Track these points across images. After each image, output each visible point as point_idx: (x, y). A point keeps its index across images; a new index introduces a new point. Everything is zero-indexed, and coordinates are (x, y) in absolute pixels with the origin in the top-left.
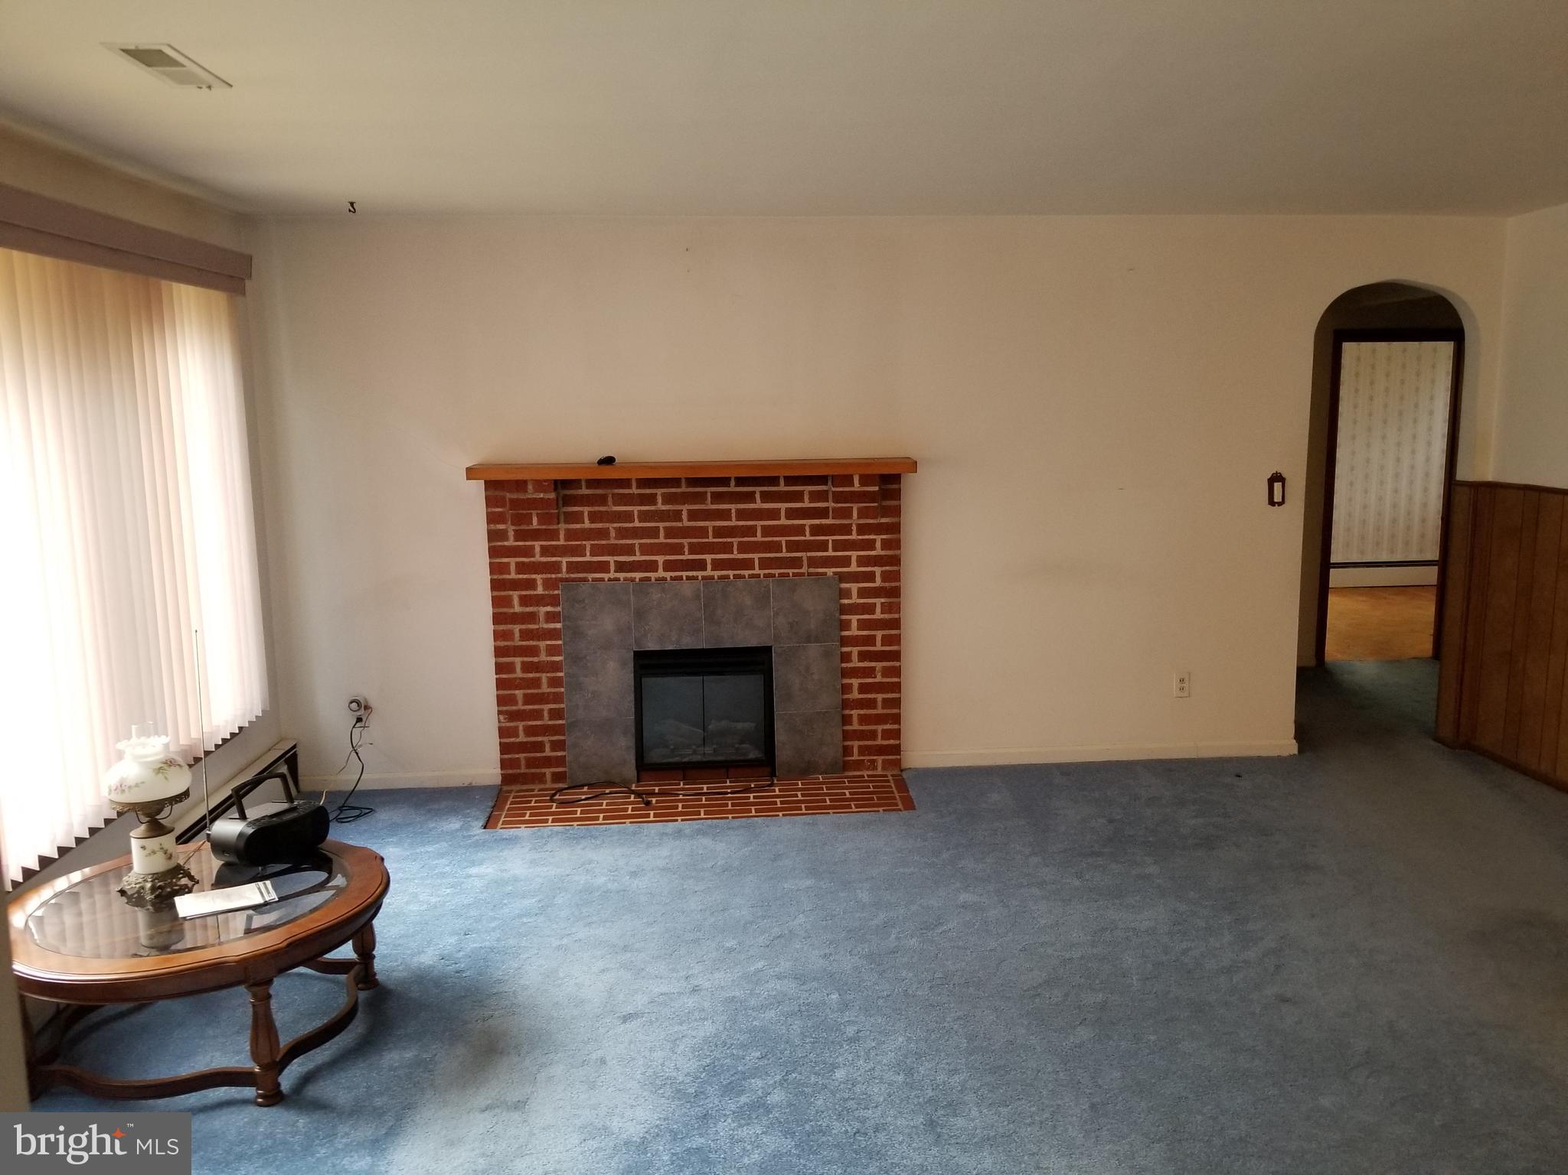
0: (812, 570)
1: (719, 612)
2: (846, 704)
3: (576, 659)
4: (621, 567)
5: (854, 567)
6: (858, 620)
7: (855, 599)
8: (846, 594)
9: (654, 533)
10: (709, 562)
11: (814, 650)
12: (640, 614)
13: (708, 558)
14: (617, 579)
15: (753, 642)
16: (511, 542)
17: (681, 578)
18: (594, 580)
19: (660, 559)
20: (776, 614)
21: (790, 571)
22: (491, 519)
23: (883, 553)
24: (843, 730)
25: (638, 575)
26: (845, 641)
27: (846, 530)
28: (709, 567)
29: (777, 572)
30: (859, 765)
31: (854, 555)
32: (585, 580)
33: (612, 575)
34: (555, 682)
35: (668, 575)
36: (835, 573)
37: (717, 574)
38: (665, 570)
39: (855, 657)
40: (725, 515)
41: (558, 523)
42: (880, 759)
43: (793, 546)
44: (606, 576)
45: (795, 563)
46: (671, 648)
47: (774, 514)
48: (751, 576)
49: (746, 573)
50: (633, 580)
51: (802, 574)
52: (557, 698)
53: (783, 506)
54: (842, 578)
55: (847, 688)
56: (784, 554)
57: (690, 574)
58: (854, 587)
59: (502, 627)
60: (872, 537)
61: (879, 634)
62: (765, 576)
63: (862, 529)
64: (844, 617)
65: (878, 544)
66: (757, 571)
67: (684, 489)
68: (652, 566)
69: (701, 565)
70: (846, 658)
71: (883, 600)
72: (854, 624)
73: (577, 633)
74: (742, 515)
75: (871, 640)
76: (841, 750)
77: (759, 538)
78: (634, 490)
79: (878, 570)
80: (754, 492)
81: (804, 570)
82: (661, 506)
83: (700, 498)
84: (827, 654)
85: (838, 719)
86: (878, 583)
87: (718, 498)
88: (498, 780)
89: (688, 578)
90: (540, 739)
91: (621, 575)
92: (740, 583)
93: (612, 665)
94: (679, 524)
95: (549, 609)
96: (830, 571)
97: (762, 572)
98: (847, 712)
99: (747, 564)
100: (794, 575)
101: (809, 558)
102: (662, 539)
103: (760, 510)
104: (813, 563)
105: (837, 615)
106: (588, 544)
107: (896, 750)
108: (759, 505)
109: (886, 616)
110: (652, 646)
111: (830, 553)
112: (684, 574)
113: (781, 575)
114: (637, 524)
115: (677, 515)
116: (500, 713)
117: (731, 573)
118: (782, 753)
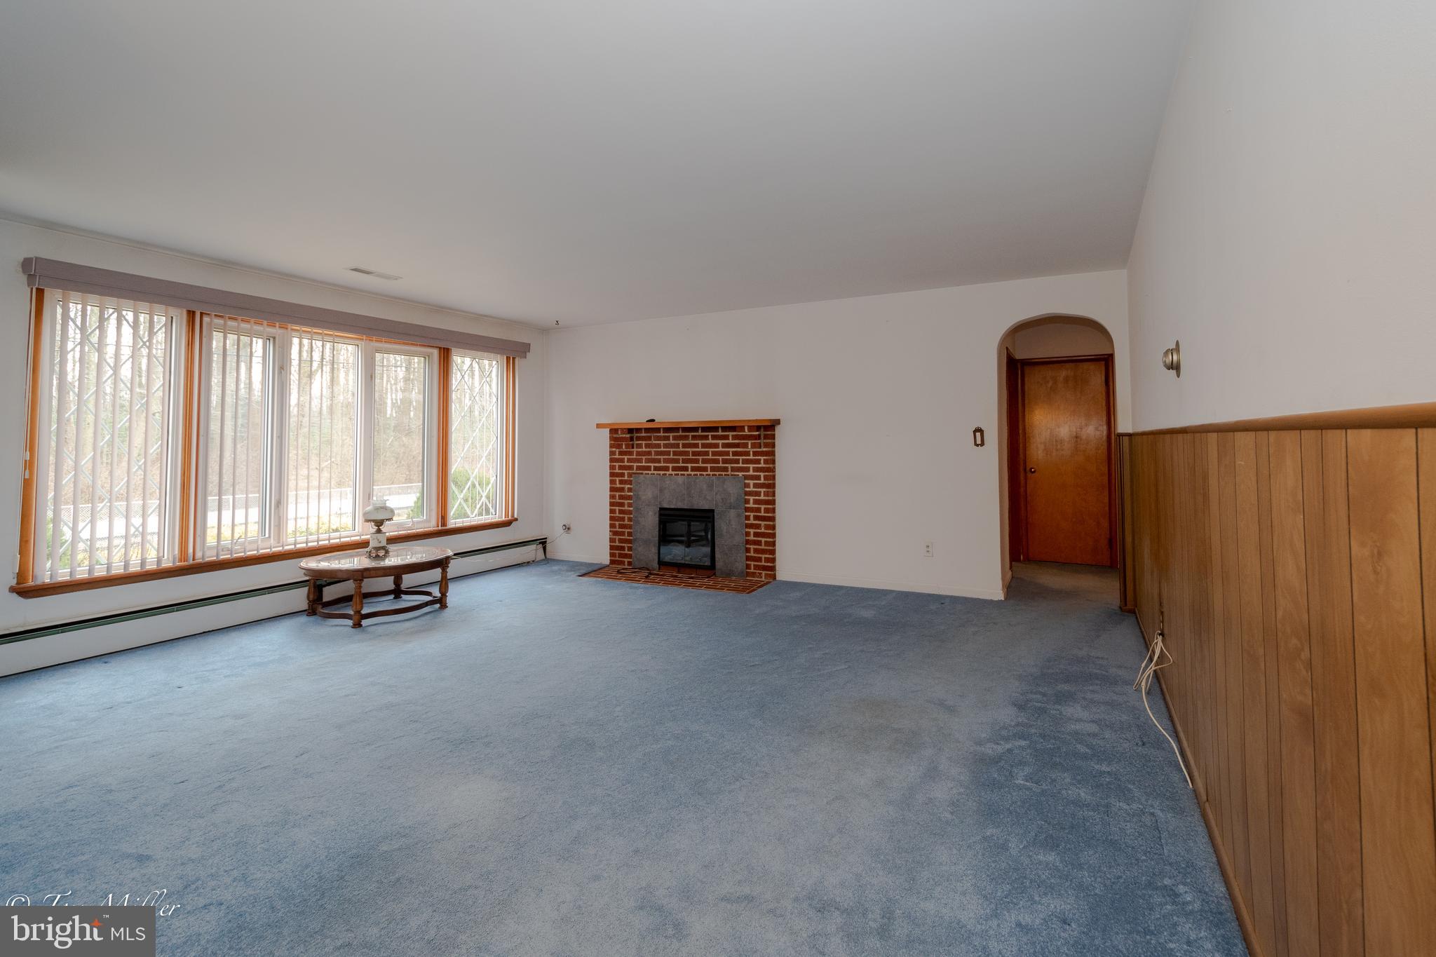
0: (733, 473)
1: (693, 491)
2: (748, 542)
3: (638, 510)
4: (656, 469)
5: (751, 473)
6: (754, 499)
7: (752, 489)
8: (747, 486)
9: (668, 453)
10: (690, 468)
11: (732, 513)
12: (661, 491)
13: (689, 465)
14: (654, 474)
15: (707, 507)
16: (617, 456)
17: (678, 474)
18: (646, 474)
19: (671, 465)
20: (716, 494)
21: (723, 473)
22: (611, 446)
23: (764, 466)
24: (746, 555)
25: (662, 473)
26: (747, 510)
27: (747, 454)
28: (690, 470)
29: (717, 473)
30: (753, 574)
31: (751, 466)
32: (642, 474)
33: (652, 472)
34: (630, 519)
35: (673, 473)
36: (743, 475)
37: (693, 473)
38: (672, 471)
39: (752, 518)
40: (696, 446)
41: (633, 448)
42: (764, 573)
43: (725, 461)
44: (650, 472)
45: (725, 469)
46: (673, 507)
47: (716, 446)
48: (707, 475)
49: (705, 473)
50: (660, 474)
51: (728, 475)
52: (630, 527)
53: (720, 442)
54: (746, 477)
55: (748, 534)
56: (721, 465)
57: (682, 473)
58: (751, 482)
59: (612, 493)
60: (759, 457)
61: (763, 507)
62: (713, 475)
63: (755, 454)
64: (746, 497)
65: (762, 462)
66: (709, 473)
67: (681, 433)
68: (666, 469)
69: (686, 469)
70: (747, 518)
71: (764, 490)
72: (751, 501)
73: (638, 497)
74: (704, 446)
75: (758, 510)
76: (745, 565)
77: (710, 457)
78: (662, 434)
79: (762, 474)
80: (708, 435)
81: (729, 473)
82: (672, 442)
83: (686, 438)
84: (739, 516)
85: (743, 549)
86: (762, 481)
87: (694, 437)
88: (608, 562)
89: (681, 475)
90: (623, 545)
91: (655, 472)
92: (702, 477)
93: (651, 513)
94: (679, 450)
95: (629, 486)
96: (741, 474)
97: (711, 473)
98: (748, 546)
99: (705, 469)
100: (725, 475)
101: (732, 467)
102: (671, 457)
103: (711, 444)
104: (733, 469)
105: (743, 495)
106: (644, 458)
107: (773, 569)
108: (710, 441)
109: (766, 498)
110: (666, 506)
111: (741, 465)
112: (680, 473)
113: (719, 475)
114: (662, 449)
115: (678, 446)
116: (610, 531)
117: (698, 473)
118: (719, 564)
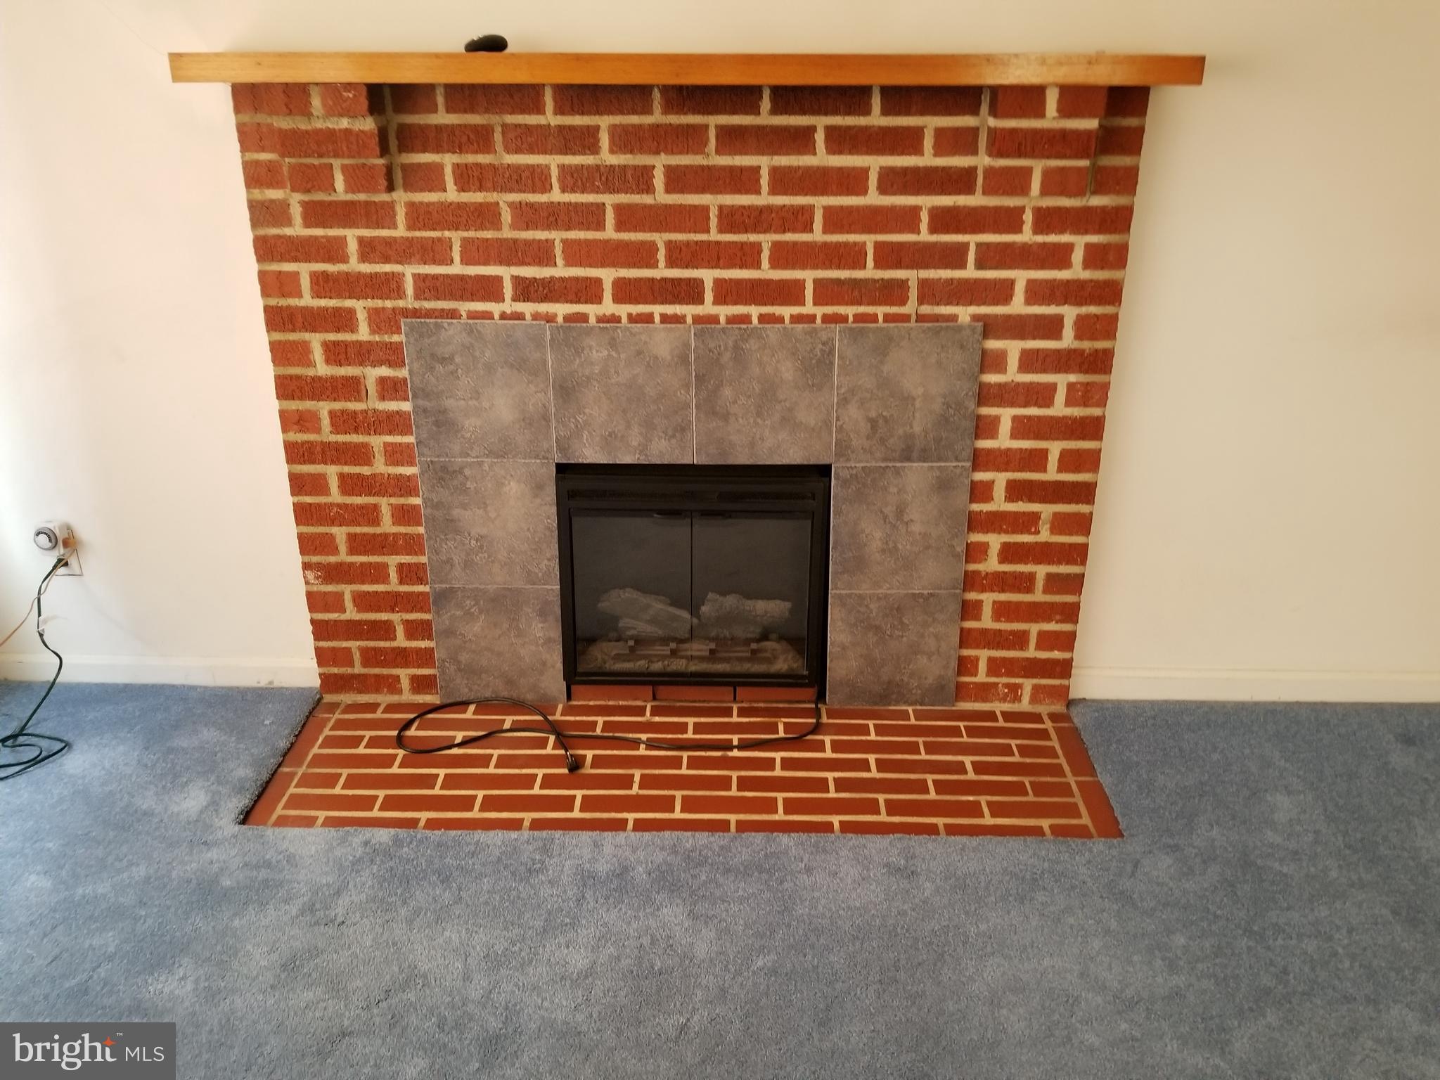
0: (926, 309)
1: (727, 392)
2: (971, 582)
3: (443, 474)
4: (526, 290)
5: (1018, 306)
6: (1015, 418)
7: (1012, 374)
8: (995, 362)
9: (593, 216)
10: (708, 285)
11: (917, 475)
12: (566, 391)
13: (708, 276)
14: (519, 316)
15: (793, 455)
16: (297, 229)
17: (648, 318)
18: (473, 315)
19: (607, 276)
20: (844, 402)
21: (881, 311)
22: (255, 176)
23: (1086, 275)
24: (962, 630)
25: (561, 310)
26: (980, 460)
27: (1011, 220)
28: (709, 296)
29: (850, 311)
30: (984, 691)
31: (1021, 277)
32: (453, 314)
33: (508, 306)
34: (405, 515)
35: (624, 310)
36: (976, 318)
37: (724, 311)
38: (618, 299)
39: (999, 491)
40: (744, 180)
41: (391, 188)
42: (1028, 684)
43: (889, 256)
44: (495, 308)
45: (892, 292)
46: (628, 460)
47: (852, 181)
48: (796, 319)
49: (786, 311)
50: (550, 318)
51: (905, 318)
52: (412, 544)
53: (874, 163)
54: (990, 327)
55: (976, 552)
56: (870, 272)
57: (670, 309)
58: (1013, 348)
59: (294, 405)
60: (1065, 238)
61: (1055, 448)
62: (827, 319)
63: (1045, 220)
64: (985, 411)
65: (1078, 256)
66: (809, 308)
67: (656, 117)
68: (588, 291)
69: (691, 292)
70: (981, 492)
71: (1072, 378)
72: (1005, 426)
73: (443, 423)
74: (783, 181)
75: (1037, 460)
76: (954, 664)
77: (818, 235)
78: (550, 118)
79: (1070, 313)
80: (812, 130)
81: (910, 308)
82: (608, 157)
83: (691, 139)
84: (944, 485)
85: (955, 607)
86: (1068, 340)
87: (732, 139)
89: (665, 319)
90: (384, 616)
91: (527, 308)
92: (772, 331)
93: (513, 488)
94: (647, 199)
95: (384, 371)
96: (964, 313)
97: (820, 311)
98: (972, 596)
99: (790, 293)
100: (888, 318)
101: (923, 283)
102: (609, 232)
103: (824, 172)
104: (929, 292)
105: (972, 405)
106: (456, 237)
107: (1065, 668)
108: (821, 158)
109: (1077, 412)
110: (591, 454)
111: (970, 272)
112: (657, 310)
113: (859, 318)
114: (556, 196)
115: (642, 179)
116: (306, 566)
117: (754, 311)
118: (840, 666)
